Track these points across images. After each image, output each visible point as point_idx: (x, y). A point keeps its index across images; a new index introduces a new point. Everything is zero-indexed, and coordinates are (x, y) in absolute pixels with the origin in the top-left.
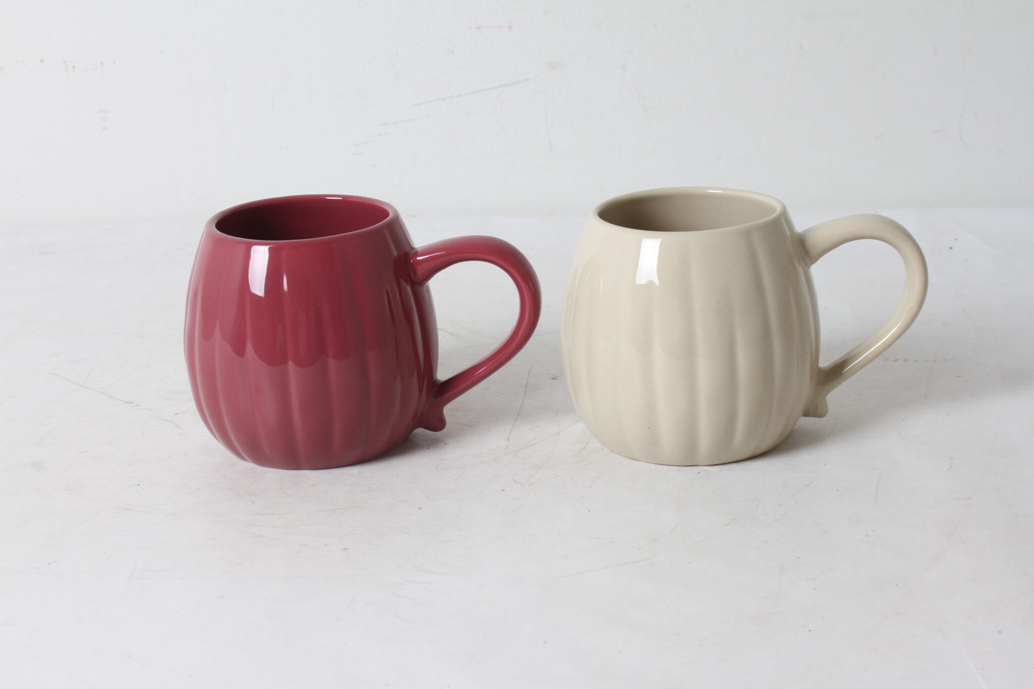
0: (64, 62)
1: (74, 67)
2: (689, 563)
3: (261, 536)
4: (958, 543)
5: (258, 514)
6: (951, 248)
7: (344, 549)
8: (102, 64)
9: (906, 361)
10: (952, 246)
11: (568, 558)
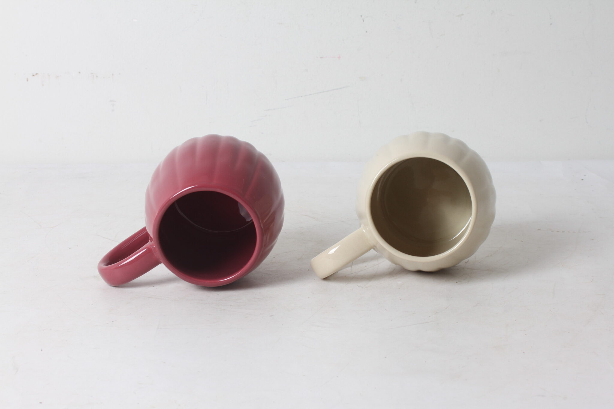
0: (92, 73)
1: (97, 77)
2: (457, 323)
3: (225, 310)
4: (600, 315)
5: (221, 300)
6: (582, 180)
7: (271, 316)
8: (113, 75)
9: (563, 232)
10: (583, 179)
11: (392, 320)
